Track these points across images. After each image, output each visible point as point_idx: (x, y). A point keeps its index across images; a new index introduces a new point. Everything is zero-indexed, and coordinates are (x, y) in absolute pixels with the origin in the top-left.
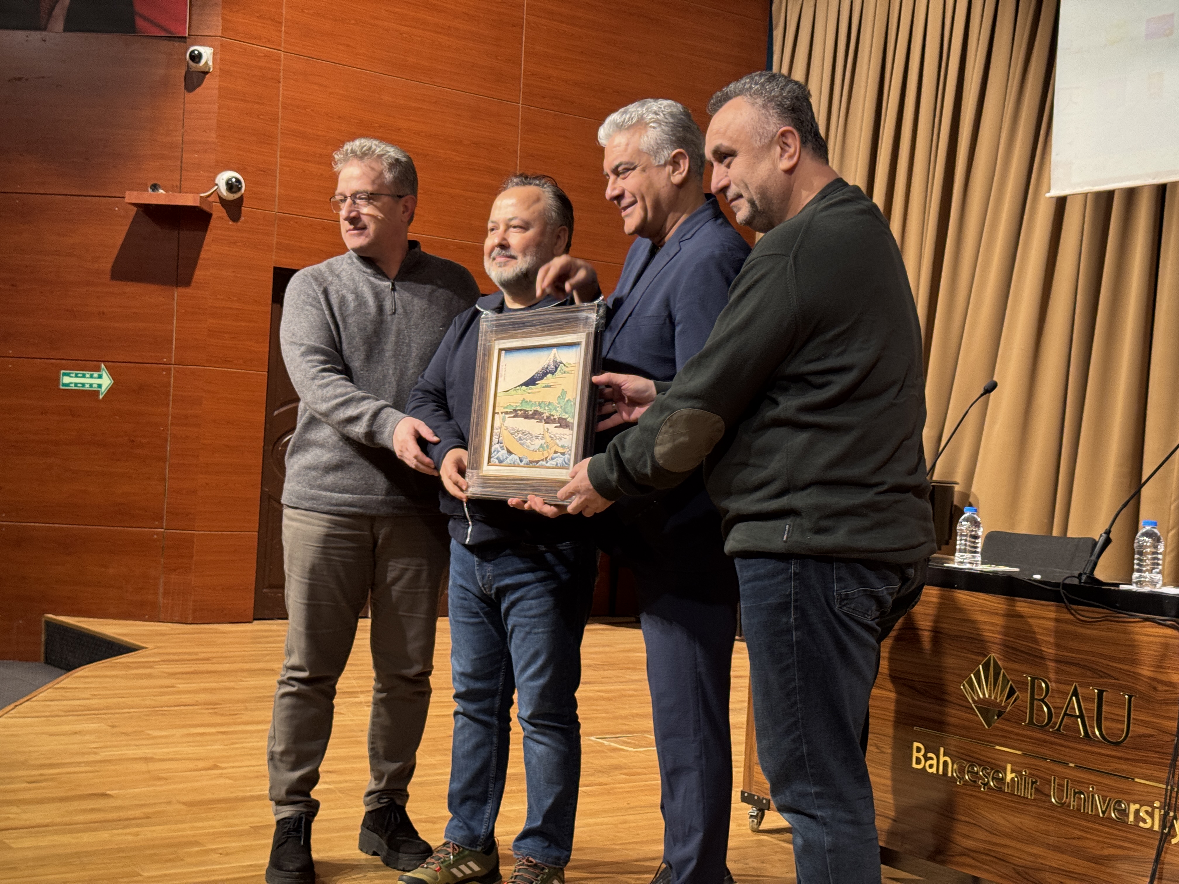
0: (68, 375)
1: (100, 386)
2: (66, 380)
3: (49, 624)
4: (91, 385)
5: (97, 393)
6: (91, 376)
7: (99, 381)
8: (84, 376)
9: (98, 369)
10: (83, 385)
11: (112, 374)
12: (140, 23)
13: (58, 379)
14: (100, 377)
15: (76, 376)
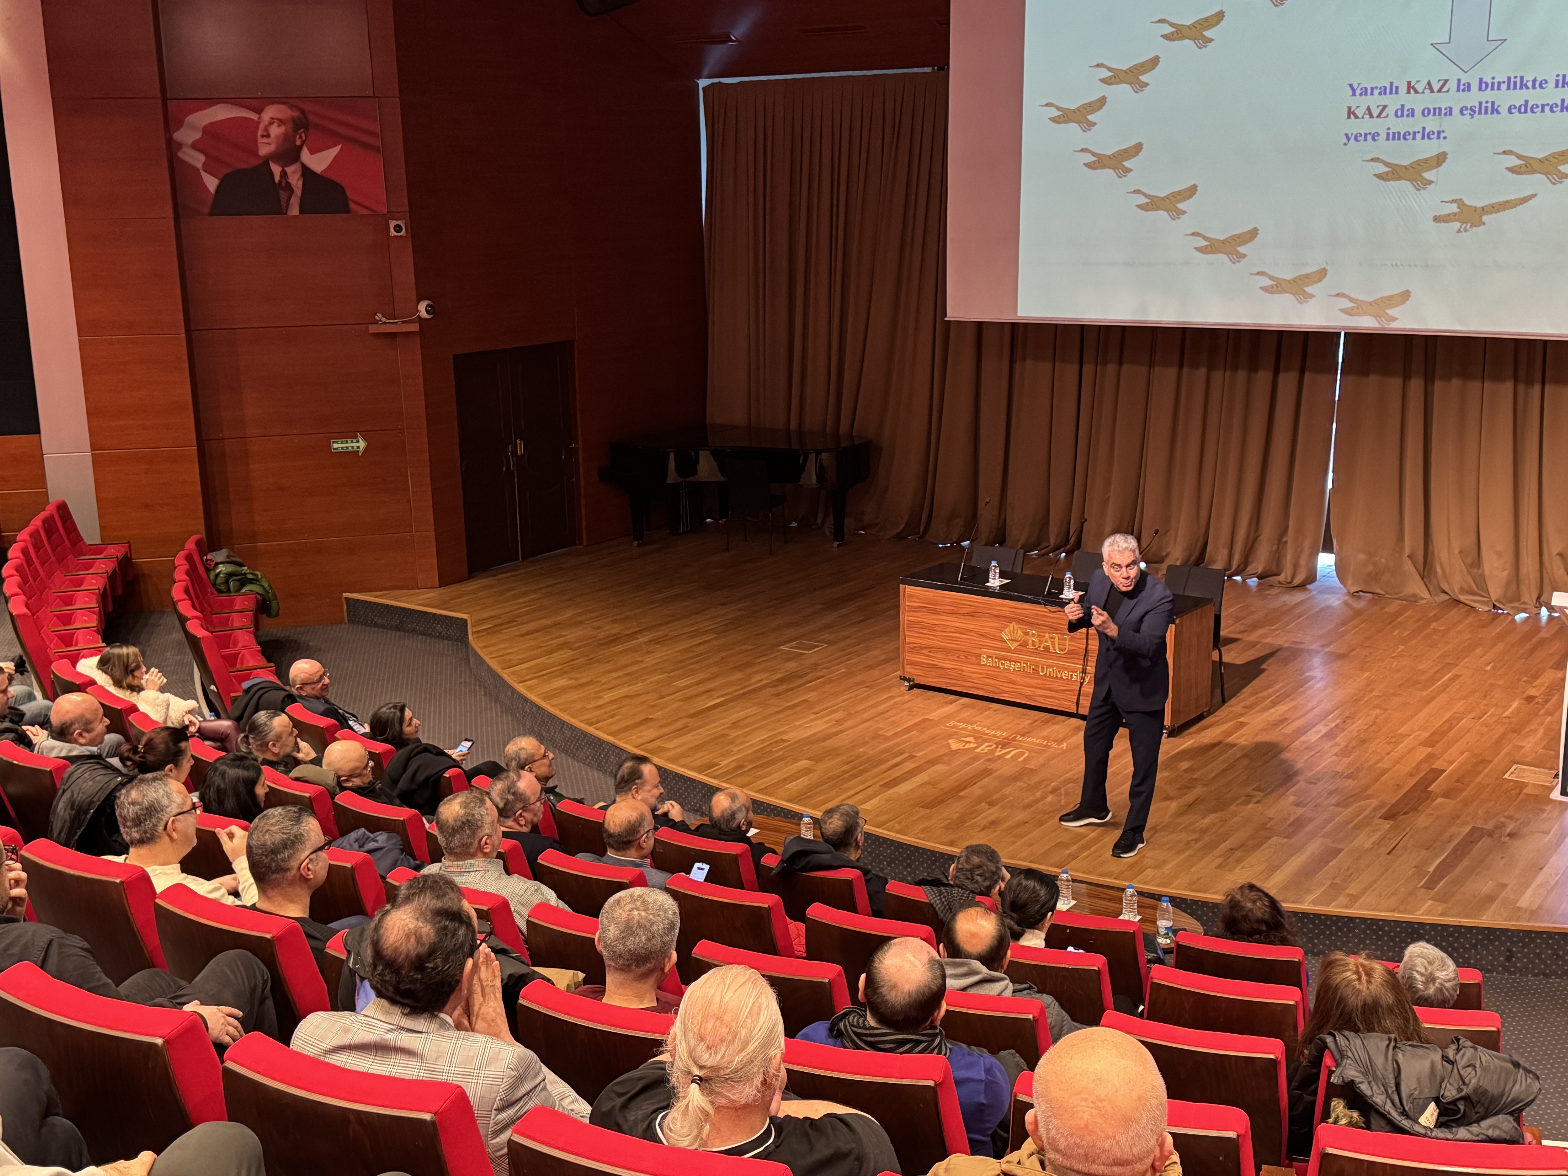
0: (336, 442)
1: (358, 447)
2: (335, 446)
3: (347, 599)
4: (353, 447)
5: (358, 452)
6: (352, 442)
7: (357, 444)
8: (347, 442)
9: (356, 437)
10: (347, 448)
11: (365, 439)
12: (352, 206)
13: (330, 446)
14: (358, 441)
15: (342, 443)
